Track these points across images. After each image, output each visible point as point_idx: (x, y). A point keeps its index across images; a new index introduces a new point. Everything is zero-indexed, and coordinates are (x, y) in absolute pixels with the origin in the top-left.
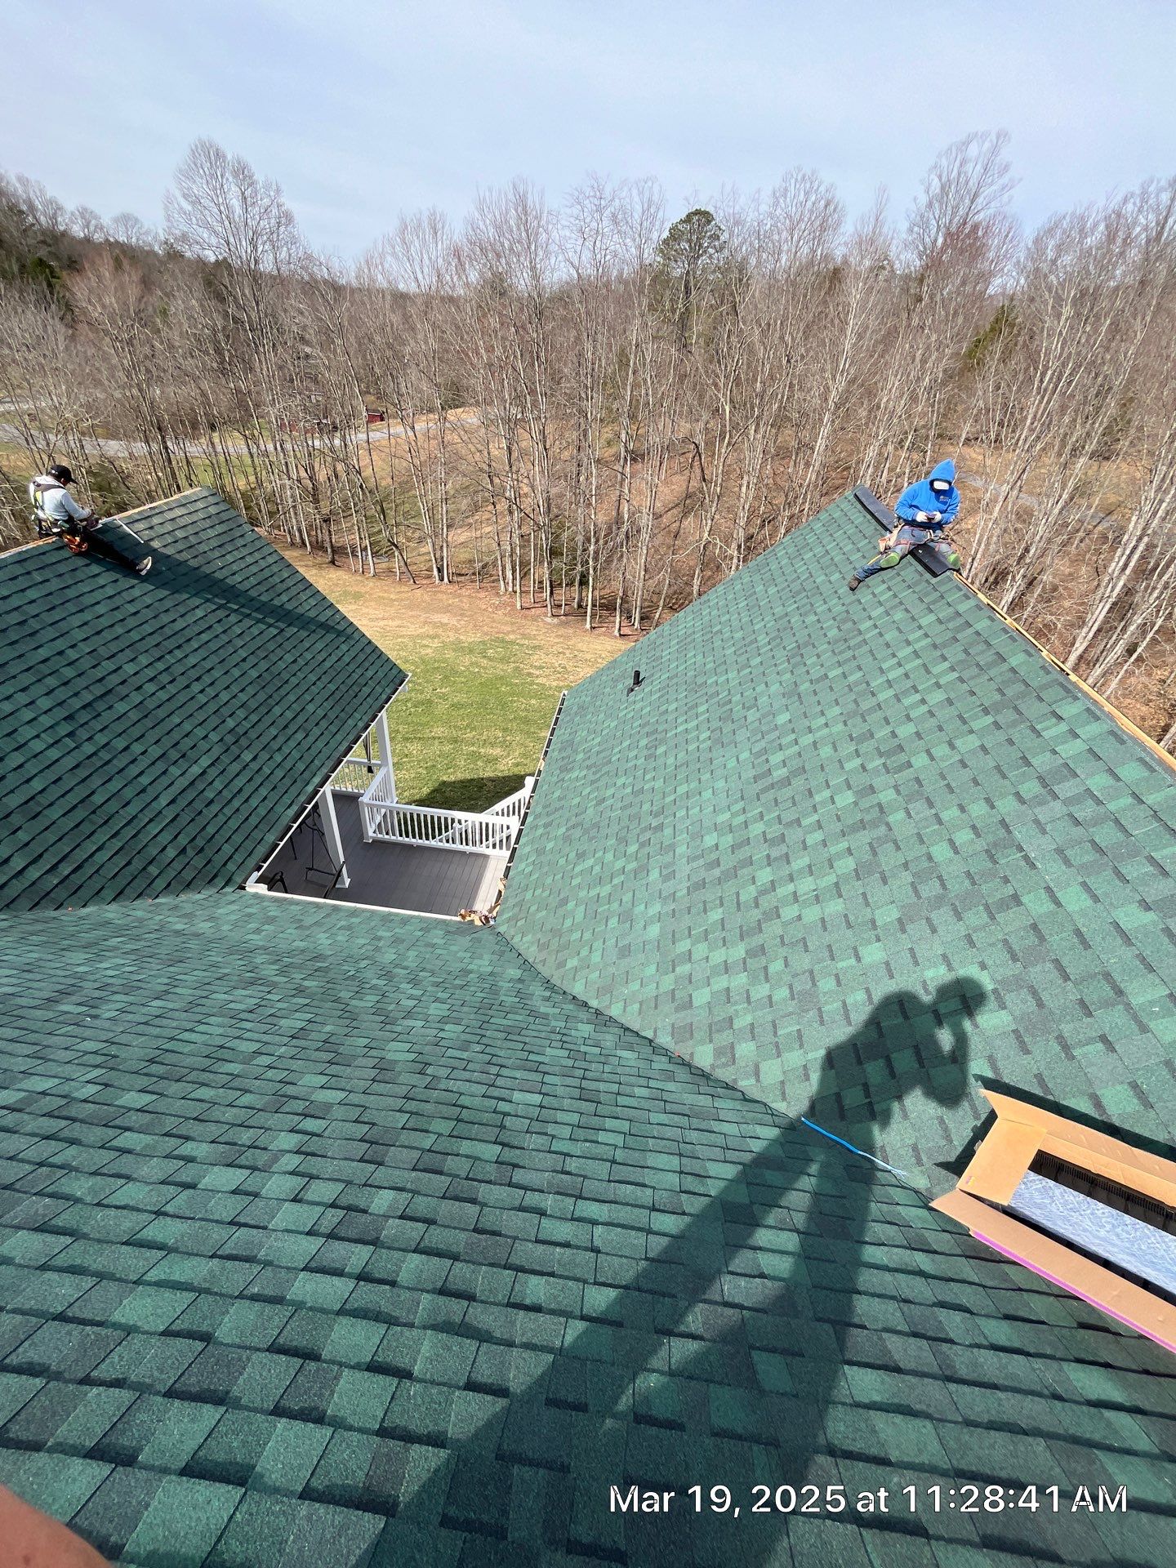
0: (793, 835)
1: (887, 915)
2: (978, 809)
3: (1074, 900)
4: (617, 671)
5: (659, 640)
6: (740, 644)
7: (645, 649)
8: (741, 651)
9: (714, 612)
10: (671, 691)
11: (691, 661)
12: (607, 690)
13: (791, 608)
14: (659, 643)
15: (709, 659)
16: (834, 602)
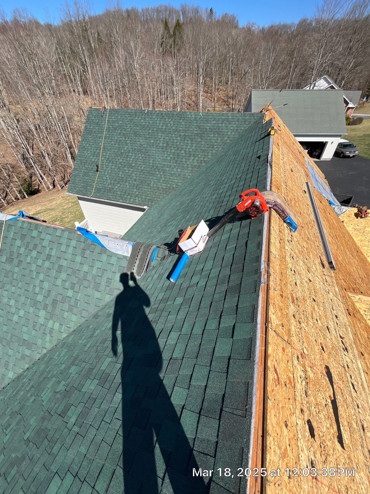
4: (81, 175)
5: (83, 161)
6: (117, 143)
7: (82, 165)
8: (120, 143)
9: (93, 146)
10: (114, 160)
11: (108, 154)
12: (87, 178)
13: (119, 131)
14: (85, 161)
15: (113, 150)
16: (129, 125)
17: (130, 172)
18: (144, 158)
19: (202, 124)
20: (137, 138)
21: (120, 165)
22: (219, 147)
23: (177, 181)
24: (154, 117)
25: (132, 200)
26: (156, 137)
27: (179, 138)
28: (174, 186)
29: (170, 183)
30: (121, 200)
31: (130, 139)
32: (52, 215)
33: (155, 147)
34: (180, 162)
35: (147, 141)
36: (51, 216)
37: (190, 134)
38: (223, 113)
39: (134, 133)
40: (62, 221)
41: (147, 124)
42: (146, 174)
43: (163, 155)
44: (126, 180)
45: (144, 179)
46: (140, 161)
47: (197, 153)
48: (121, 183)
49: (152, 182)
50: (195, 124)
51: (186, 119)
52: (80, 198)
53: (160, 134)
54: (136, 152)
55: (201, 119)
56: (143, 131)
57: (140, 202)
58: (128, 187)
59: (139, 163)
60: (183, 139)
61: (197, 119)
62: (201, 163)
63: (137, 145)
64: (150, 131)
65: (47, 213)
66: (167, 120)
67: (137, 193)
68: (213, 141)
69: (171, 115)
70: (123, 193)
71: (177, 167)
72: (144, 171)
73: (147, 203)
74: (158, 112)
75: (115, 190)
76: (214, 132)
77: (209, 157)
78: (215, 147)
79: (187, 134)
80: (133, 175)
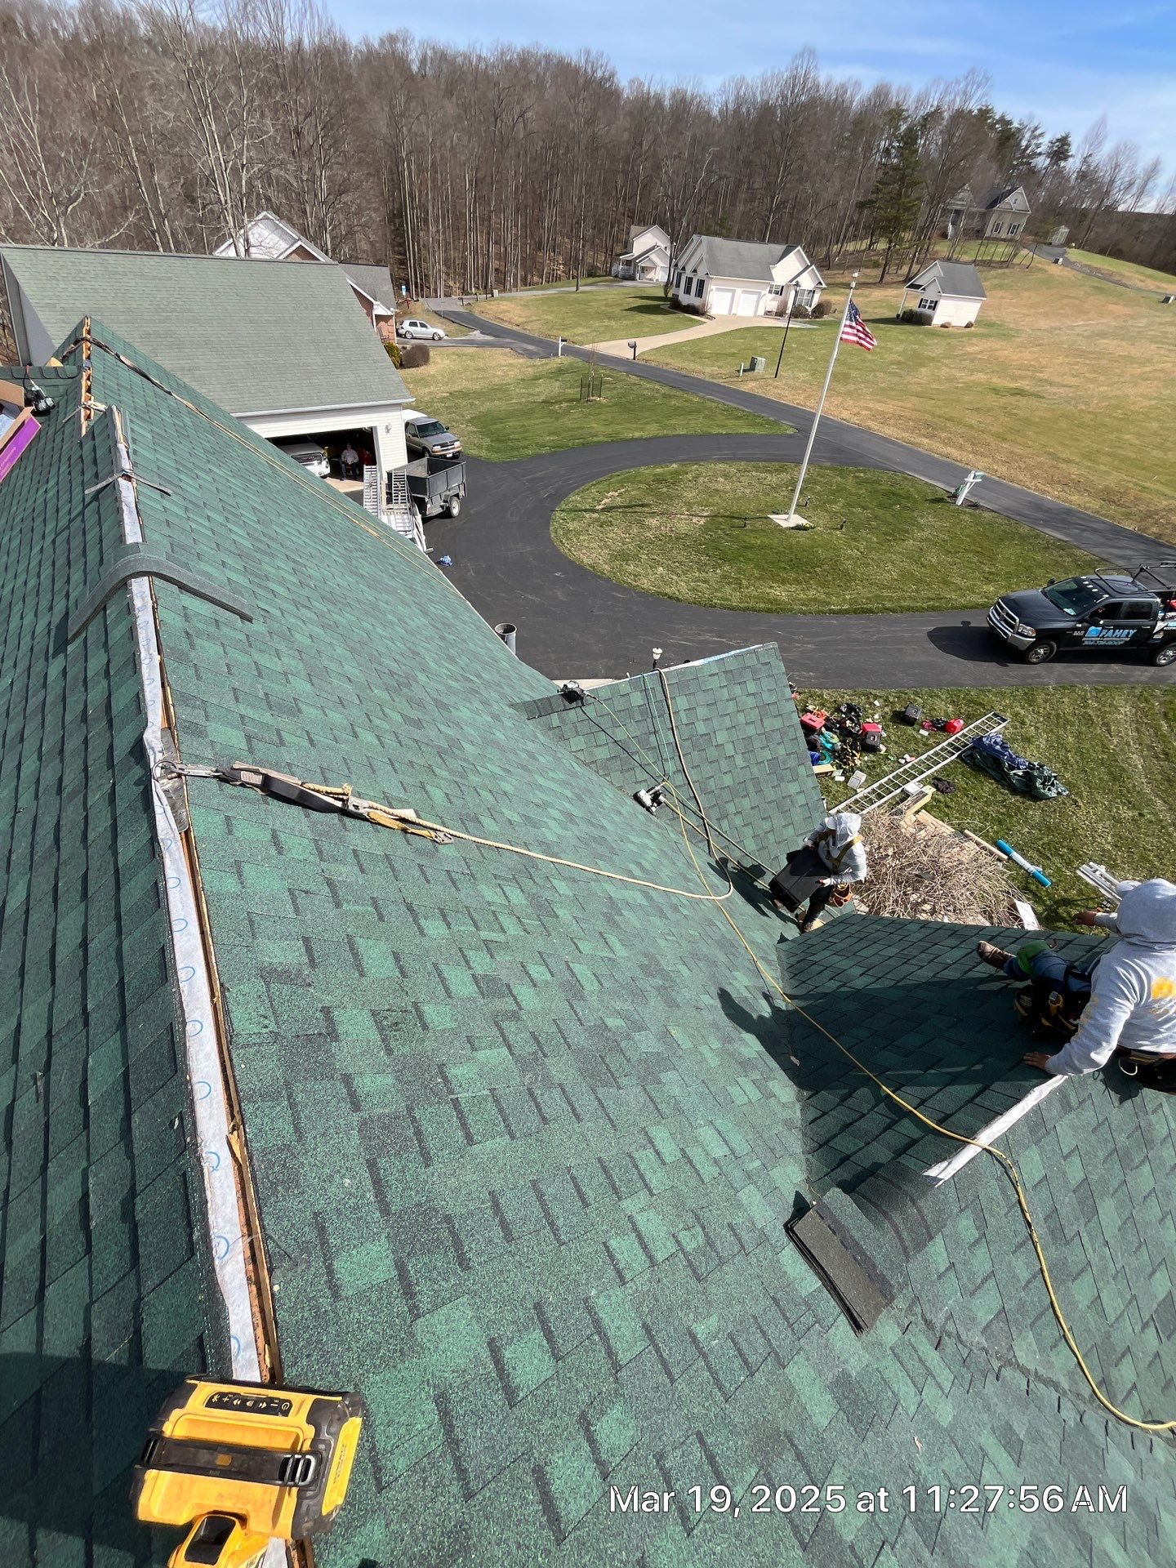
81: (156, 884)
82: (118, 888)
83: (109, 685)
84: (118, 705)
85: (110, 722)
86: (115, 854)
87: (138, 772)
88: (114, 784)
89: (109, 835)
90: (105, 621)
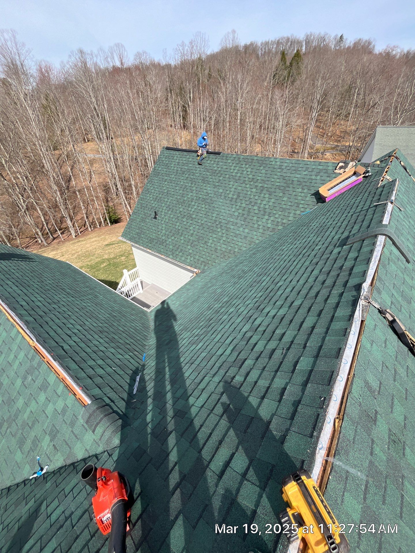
0: (252, 200)
1: (281, 194)
2: (276, 177)
3: (298, 176)
4: (138, 220)
5: (143, 205)
6: (182, 189)
7: (141, 210)
8: (185, 190)
9: (157, 189)
10: (174, 208)
11: (169, 201)
12: (143, 224)
13: (187, 176)
14: (145, 205)
15: (176, 197)
16: (199, 169)
17: (188, 224)
18: (207, 210)
19: (288, 175)
20: (204, 185)
21: (179, 215)
22: (306, 206)
23: (240, 244)
24: (229, 161)
25: (183, 259)
26: (227, 185)
27: (254, 190)
28: (236, 250)
29: (232, 245)
30: (171, 256)
31: (196, 186)
32: (122, 248)
33: (222, 197)
34: (250, 221)
35: (215, 190)
36: (120, 249)
37: (269, 186)
38: (321, 162)
39: (202, 178)
40: (128, 257)
41: (219, 169)
42: (205, 229)
43: (229, 209)
44: (182, 234)
45: (202, 235)
46: (202, 212)
47: (275, 212)
48: (175, 236)
49: (211, 241)
50: (279, 174)
51: (269, 166)
52: (133, 245)
53: (232, 183)
54: (200, 202)
55: (288, 168)
56: (214, 177)
57: (192, 262)
58: (182, 241)
59: (201, 215)
60: (259, 191)
61: (283, 167)
62: (277, 225)
63: (203, 193)
64: (221, 178)
65: (119, 246)
66: (244, 166)
67: (191, 251)
68: (300, 198)
69: (250, 161)
70: (175, 248)
71: (244, 226)
72: (204, 226)
73: (199, 265)
74: (234, 156)
75: (168, 242)
76: (303, 186)
77: (290, 219)
78: (301, 206)
79: (266, 186)
80: (191, 228)
81: (346, 329)
82: (332, 320)
83: (355, 263)
84: (355, 270)
85: (350, 274)
86: (335, 311)
87: (354, 293)
88: (343, 292)
89: (335, 305)
90: (362, 244)
